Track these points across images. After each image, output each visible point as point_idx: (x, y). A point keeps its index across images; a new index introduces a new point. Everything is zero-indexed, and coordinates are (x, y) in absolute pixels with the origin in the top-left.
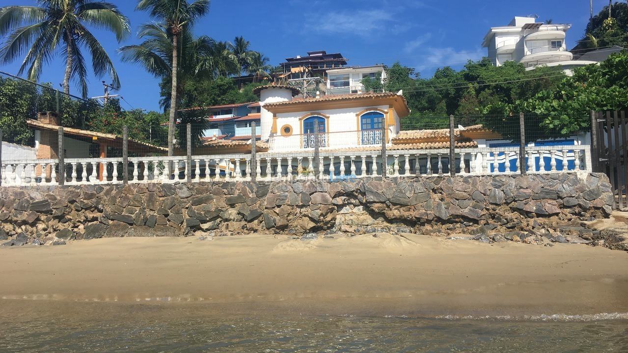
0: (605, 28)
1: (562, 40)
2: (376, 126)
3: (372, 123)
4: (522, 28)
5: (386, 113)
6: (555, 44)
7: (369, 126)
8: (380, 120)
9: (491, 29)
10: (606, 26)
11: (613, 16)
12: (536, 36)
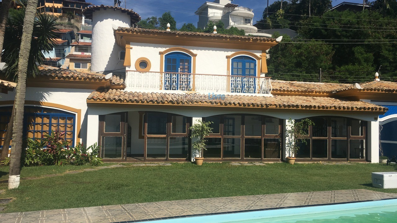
0: (277, 16)
1: (251, 19)
2: (247, 73)
3: (244, 69)
4: (225, 6)
5: (259, 59)
6: (247, 20)
7: (240, 72)
8: (252, 65)
9: (207, 3)
10: (279, 14)
11: (283, 8)
12: (238, 13)
